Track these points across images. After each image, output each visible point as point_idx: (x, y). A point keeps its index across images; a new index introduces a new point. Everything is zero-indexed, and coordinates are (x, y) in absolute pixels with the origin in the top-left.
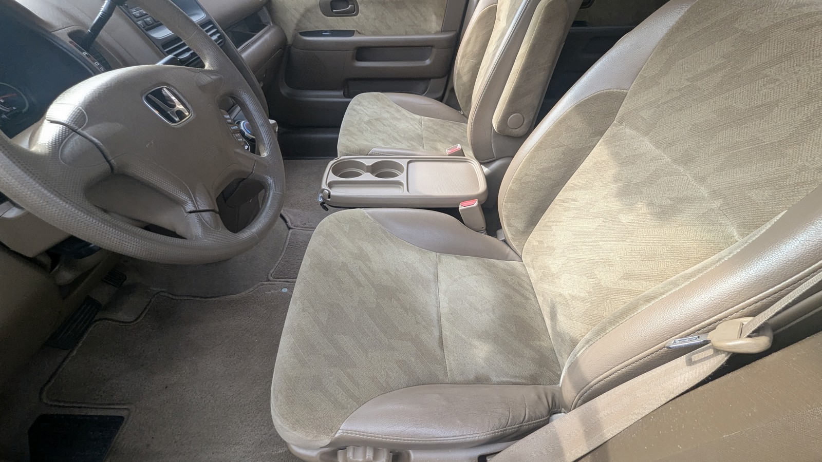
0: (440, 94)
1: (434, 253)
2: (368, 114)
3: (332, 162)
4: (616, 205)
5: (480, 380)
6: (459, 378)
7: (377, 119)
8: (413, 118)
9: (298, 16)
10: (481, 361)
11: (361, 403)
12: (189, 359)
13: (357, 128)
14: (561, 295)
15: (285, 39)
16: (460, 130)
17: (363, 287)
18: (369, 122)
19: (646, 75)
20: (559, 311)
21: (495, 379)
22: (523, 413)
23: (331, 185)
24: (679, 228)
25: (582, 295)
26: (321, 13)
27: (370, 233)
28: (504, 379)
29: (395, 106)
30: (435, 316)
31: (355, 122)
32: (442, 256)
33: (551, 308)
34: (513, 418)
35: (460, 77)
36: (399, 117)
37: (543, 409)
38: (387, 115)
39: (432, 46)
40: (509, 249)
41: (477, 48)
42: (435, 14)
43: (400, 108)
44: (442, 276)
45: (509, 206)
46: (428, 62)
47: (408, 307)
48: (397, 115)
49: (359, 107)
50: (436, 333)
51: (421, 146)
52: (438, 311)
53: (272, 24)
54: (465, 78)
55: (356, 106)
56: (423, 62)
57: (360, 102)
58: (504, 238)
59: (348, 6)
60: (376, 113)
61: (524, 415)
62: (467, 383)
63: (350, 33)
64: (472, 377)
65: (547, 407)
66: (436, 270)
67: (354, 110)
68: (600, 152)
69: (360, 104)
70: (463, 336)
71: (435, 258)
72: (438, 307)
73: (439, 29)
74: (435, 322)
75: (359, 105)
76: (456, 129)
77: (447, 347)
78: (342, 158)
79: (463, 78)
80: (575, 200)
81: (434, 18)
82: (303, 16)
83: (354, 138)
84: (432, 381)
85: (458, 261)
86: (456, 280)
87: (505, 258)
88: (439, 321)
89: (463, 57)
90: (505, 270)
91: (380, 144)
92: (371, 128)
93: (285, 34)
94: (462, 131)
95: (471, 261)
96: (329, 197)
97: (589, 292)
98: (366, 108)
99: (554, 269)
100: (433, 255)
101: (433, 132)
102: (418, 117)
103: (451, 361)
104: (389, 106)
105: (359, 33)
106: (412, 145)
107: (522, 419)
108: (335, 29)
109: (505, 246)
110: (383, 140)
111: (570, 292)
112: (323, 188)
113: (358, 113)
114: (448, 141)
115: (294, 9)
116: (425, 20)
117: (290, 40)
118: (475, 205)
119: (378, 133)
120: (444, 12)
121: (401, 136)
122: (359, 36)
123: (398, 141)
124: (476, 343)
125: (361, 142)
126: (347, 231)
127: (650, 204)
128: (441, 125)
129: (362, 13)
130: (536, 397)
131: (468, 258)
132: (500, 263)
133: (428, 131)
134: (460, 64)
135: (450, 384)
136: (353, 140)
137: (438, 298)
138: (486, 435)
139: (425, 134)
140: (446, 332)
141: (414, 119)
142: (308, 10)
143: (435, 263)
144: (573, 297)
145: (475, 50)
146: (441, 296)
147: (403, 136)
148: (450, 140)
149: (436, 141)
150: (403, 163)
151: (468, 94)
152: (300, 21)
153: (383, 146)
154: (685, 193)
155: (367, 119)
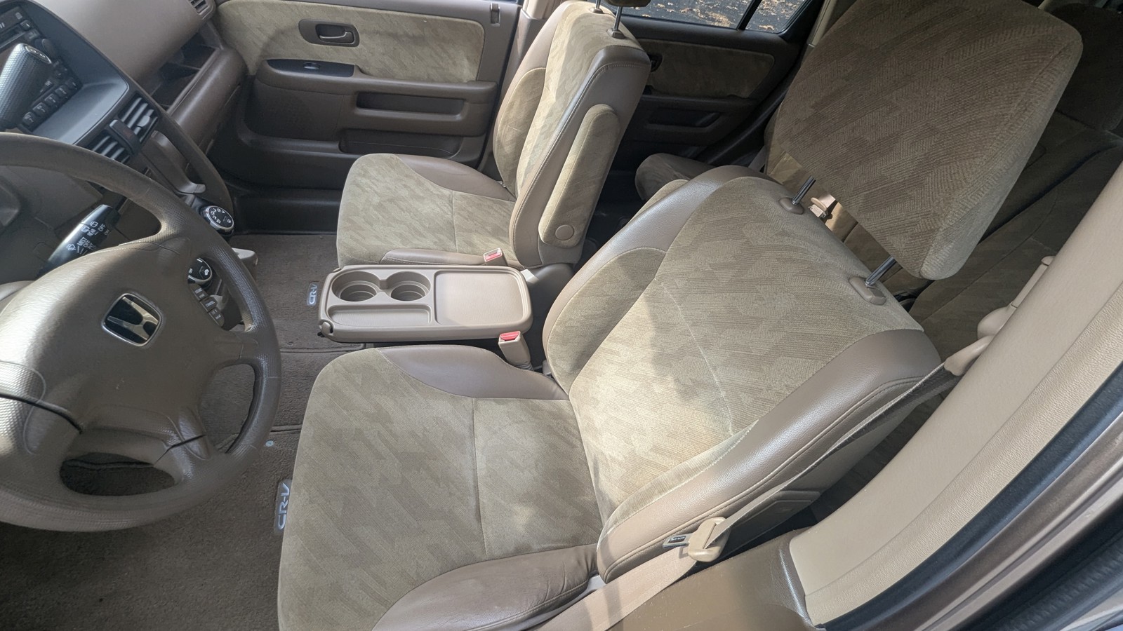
0: (475, 157)
1: (469, 399)
2: (378, 191)
3: (331, 276)
4: (650, 371)
5: (521, 551)
6: (497, 553)
7: (391, 201)
8: (440, 194)
9: (265, 38)
10: (521, 529)
11: (388, 604)
12: (132, 556)
13: (364, 217)
14: (602, 453)
15: (245, 69)
16: (503, 213)
17: (385, 459)
18: (380, 207)
19: (680, 243)
20: (601, 469)
21: (536, 547)
22: (562, 583)
23: (332, 312)
24: (695, 412)
25: (620, 459)
26: (301, 38)
27: (389, 382)
28: (546, 546)
29: (416, 176)
30: (471, 482)
31: (360, 207)
32: (480, 402)
33: (594, 464)
34: (552, 590)
35: (501, 146)
36: (421, 195)
37: (582, 574)
38: (404, 193)
39: (464, 100)
40: (555, 387)
41: (522, 115)
42: (468, 59)
43: (422, 179)
44: (479, 429)
45: (554, 347)
46: (458, 117)
47: (440, 476)
48: (418, 191)
49: (364, 181)
50: (473, 503)
51: (451, 240)
52: (474, 475)
53: (222, 48)
54: (508, 149)
55: (359, 179)
56: (454, 116)
57: (366, 171)
58: (549, 373)
59: (343, 34)
60: (389, 189)
61: (562, 585)
62: (507, 556)
63: (347, 69)
64: (511, 549)
65: (586, 571)
66: (472, 422)
67: (358, 185)
68: (639, 309)
69: (365, 174)
70: (503, 502)
71: (471, 406)
72: (475, 470)
73: (473, 77)
74: (472, 491)
75: (364, 176)
76: (497, 211)
77: (485, 518)
78: (346, 268)
79: (505, 148)
80: (617, 353)
81: (466, 62)
82: (272, 39)
83: (360, 235)
84: (469, 561)
85: (498, 406)
86: (495, 433)
87: (551, 396)
88: (476, 487)
89: (504, 123)
90: (550, 413)
91: (397, 243)
92: (383, 217)
93: (244, 62)
94: (505, 214)
95: (514, 405)
96: (332, 330)
97: (626, 458)
98: (375, 181)
99: (598, 424)
100: (468, 402)
101: (467, 217)
102: (446, 192)
103: (489, 534)
104: (407, 176)
105: (361, 71)
106: (440, 240)
107: (560, 590)
108: (324, 60)
109: (551, 383)
110: (401, 235)
111: (610, 453)
112: (322, 318)
113: (364, 191)
114: (486, 230)
115: (259, 29)
116: (454, 63)
117: (252, 69)
118: (516, 340)
119: (393, 224)
120: (480, 57)
121: (424, 227)
122: (362, 77)
123: (421, 234)
124: (517, 508)
125: (371, 242)
126: (360, 383)
127: (677, 380)
128: (478, 205)
129: (364, 44)
130: (576, 563)
131: (510, 401)
132: (545, 404)
133: (461, 215)
134: (501, 130)
135: (489, 560)
136: (360, 238)
137: (474, 458)
138: (525, 614)
139: (456, 220)
140: (483, 500)
141: (441, 197)
142: (281, 33)
143: (471, 412)
144: (613, 460)
145: (519, 117)
146: (478, 454)
147: (427, 226)
148: (489, 228)
149: (471, 231)
150: (428, 274)
151: (511, 168)
152: (267, 45)
153: (401, 246)
154: (702, 377)
155: (376, 200)
